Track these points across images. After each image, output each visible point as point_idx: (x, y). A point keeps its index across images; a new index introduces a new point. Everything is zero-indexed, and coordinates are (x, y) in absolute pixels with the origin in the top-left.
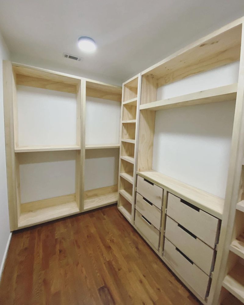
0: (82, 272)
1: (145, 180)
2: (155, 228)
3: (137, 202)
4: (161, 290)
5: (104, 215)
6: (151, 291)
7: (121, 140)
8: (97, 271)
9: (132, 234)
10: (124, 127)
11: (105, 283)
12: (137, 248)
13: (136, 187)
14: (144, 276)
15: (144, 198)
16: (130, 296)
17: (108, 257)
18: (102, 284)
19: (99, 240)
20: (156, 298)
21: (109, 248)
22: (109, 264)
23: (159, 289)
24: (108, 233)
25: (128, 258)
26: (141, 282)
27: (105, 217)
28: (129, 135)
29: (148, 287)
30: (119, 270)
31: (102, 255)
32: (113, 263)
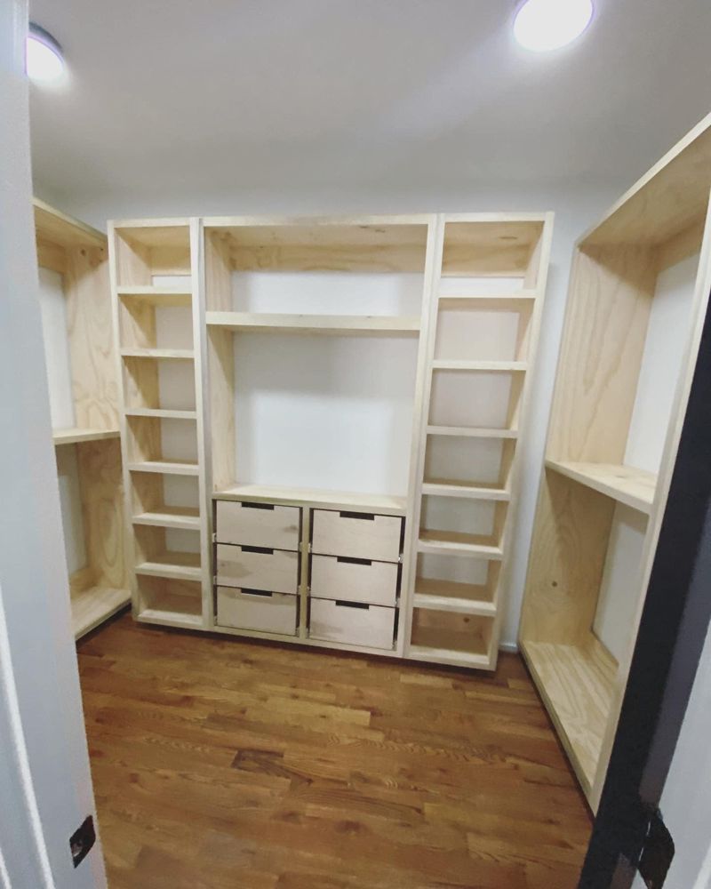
0: (166, 777)
1: (245, 504)
2: (285, 594)
3: (223, 565)
4: (331, 684)
5: (101, 656)
6: (319, 695)
7: (124, 412)
8: (199, 749)
9: (216, 649)
10: (127, 370)
11: (235, 748)
12: (246, 661)
13: (215, 531)
14: (294, 687)
15: (245, 548)
16: (295, 727)
17: (200, 714)
18: (231, 754)
19: (145, 705)
20: (332, 697)
21: (187, 701)
22: (215, 719)
23: (328, 685)
24: (154, 679)
25: (243, 685)
26: (295, 697)
27: (108, 657)
28: (145, 395)
29: (310, 694)
30: (243, 712)
31: (183, 720)
32: (221, 712)
